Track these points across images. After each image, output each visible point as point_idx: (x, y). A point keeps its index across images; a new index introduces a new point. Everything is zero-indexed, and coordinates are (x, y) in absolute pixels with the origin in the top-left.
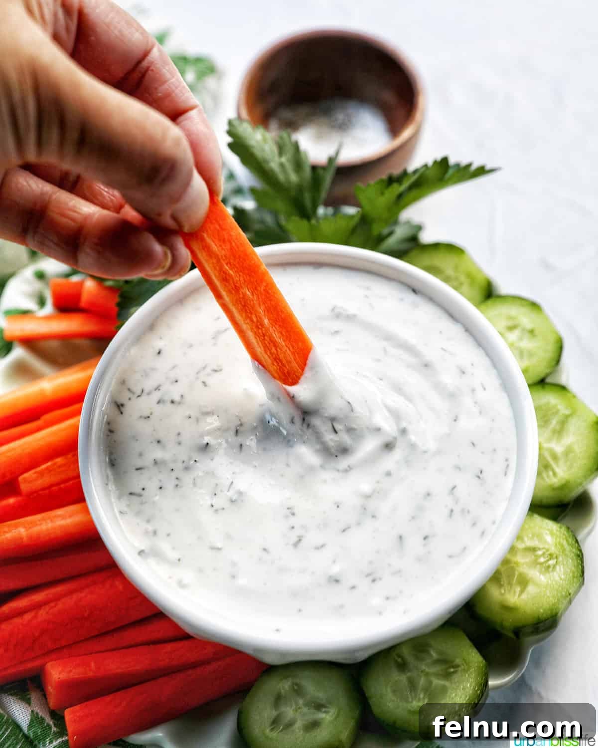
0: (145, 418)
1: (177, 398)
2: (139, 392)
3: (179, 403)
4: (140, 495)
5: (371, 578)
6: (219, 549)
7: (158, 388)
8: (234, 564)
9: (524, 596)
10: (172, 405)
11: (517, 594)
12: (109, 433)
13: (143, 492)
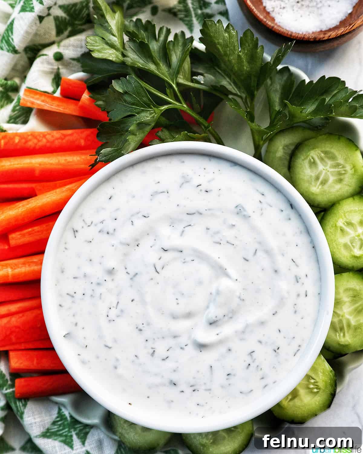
0: (88, 242)
1: (111, 231)
2: (89, 223)
3: (112, 234)
4: (73, 297)
5: (193, 388)
6: (110, 348)
7: (102, 222)
8: (117, 360)
9: (291, 403)
10: (107, 235)
11: (288, 401)
12: (64, 250)
13: (74, 295)
